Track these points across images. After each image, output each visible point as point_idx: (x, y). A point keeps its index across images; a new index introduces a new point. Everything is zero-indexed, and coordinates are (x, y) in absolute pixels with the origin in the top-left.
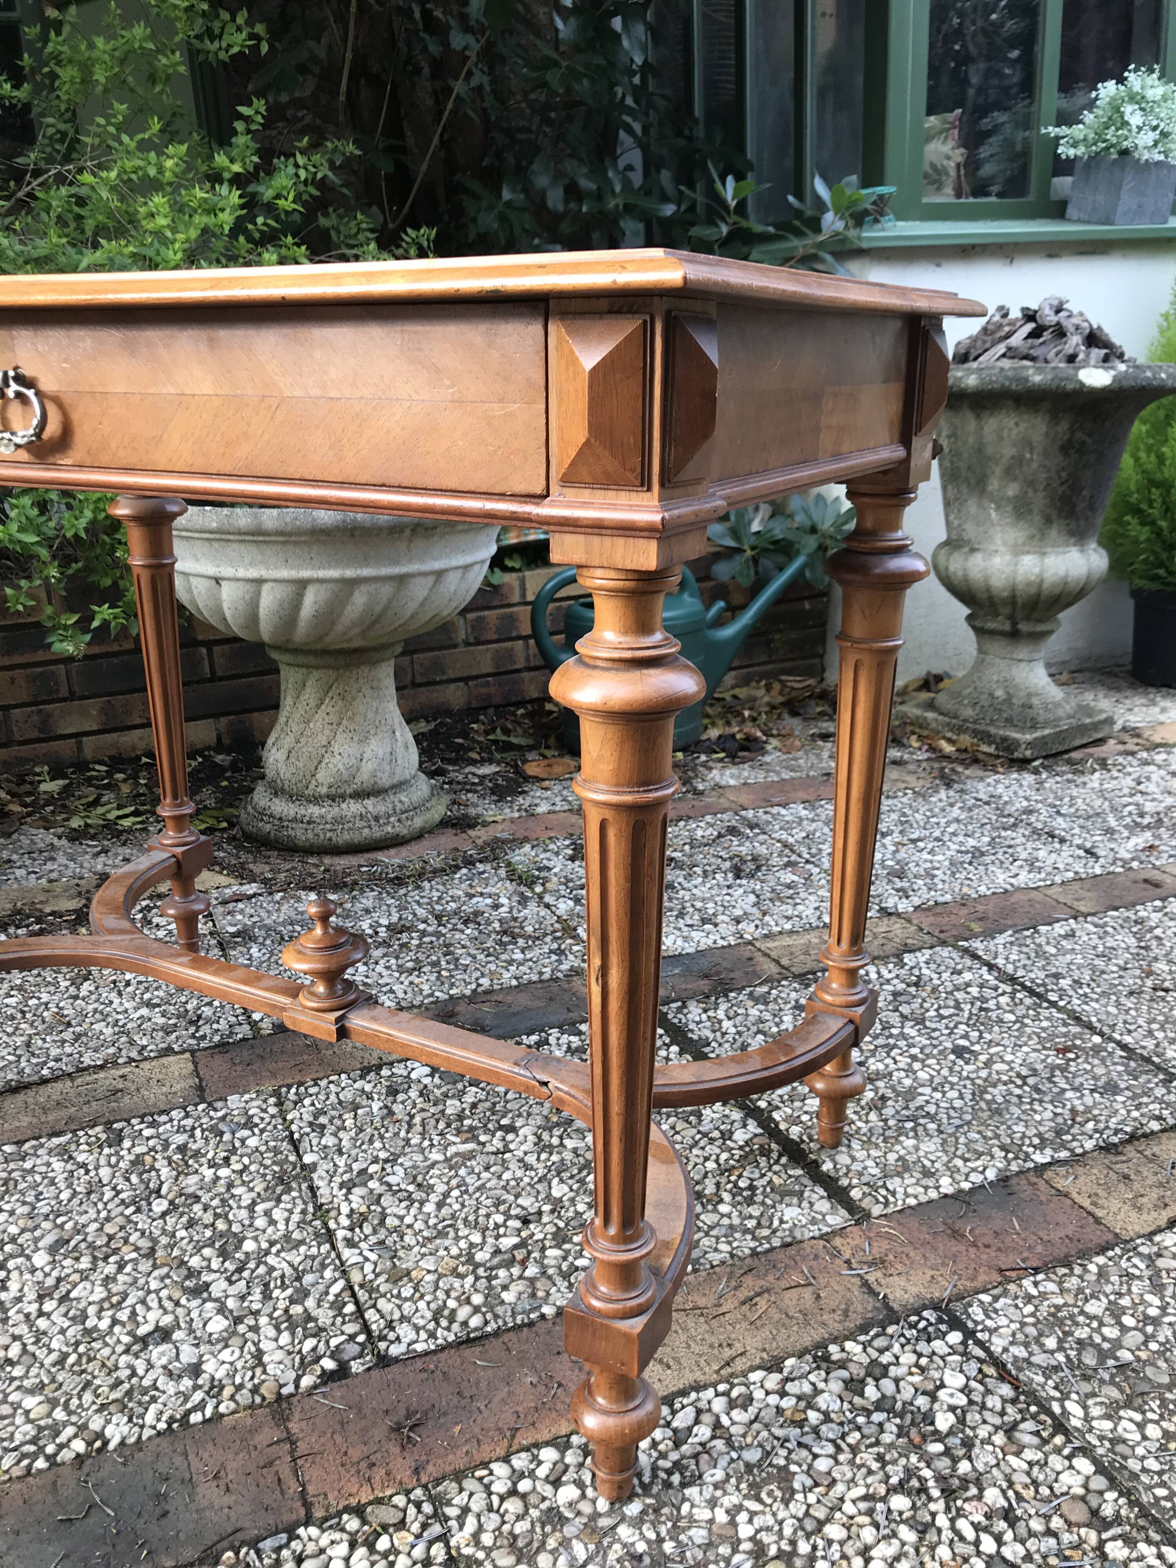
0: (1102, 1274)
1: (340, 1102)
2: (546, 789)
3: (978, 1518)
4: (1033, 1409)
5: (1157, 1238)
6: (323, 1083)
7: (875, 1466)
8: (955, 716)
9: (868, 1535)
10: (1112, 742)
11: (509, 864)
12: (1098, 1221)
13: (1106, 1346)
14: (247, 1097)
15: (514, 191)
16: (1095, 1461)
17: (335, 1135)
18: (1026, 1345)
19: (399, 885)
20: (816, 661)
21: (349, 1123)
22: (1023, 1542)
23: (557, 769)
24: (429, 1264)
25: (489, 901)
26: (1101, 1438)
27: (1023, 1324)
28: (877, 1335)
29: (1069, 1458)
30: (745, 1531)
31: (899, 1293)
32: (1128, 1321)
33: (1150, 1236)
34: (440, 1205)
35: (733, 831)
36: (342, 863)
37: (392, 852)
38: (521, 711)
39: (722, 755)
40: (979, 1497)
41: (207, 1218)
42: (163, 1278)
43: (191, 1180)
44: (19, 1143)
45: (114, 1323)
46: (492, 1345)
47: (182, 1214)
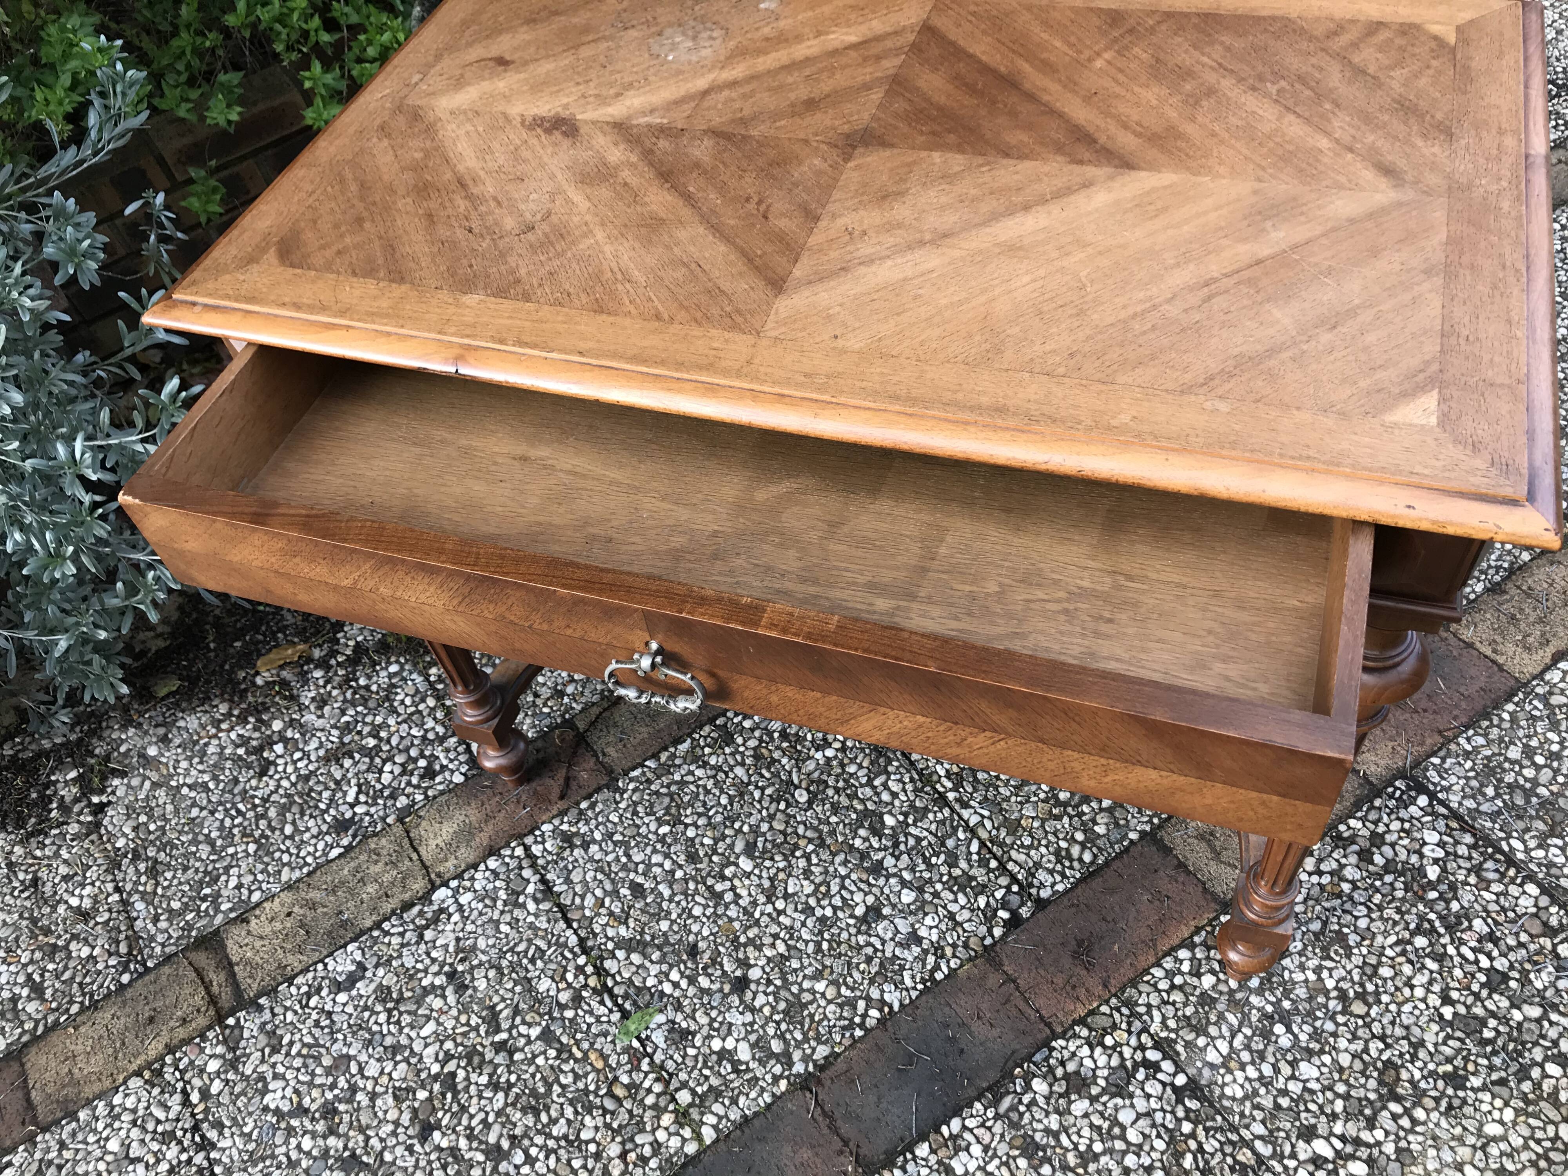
0: (1514, 720)
3: (1473, 944)
4: (1490, 850)
5: (1547, 677)
7: (1397, 917)
9: (1407, 969)
12: (1500, 668)
13: (1528, 785)
16: (1539, 885)
18: (1473, 797)
22: (1505, 956)
24: (1029, 811)
26: (1539, 865)
27: (1467, 778)
28: (1369, 810)
29: (1521, 885)
30: (1330, 984)
31: (1373, 768)
32: (1540, 760)
33: (1540, 676)
40: (1470, 928)
41: (844, 801)
42: (845, 863)
43: (811, 765)
44: (655, 756)
45: (835, 909)
46: (1109, 873)
47: (823, 800)
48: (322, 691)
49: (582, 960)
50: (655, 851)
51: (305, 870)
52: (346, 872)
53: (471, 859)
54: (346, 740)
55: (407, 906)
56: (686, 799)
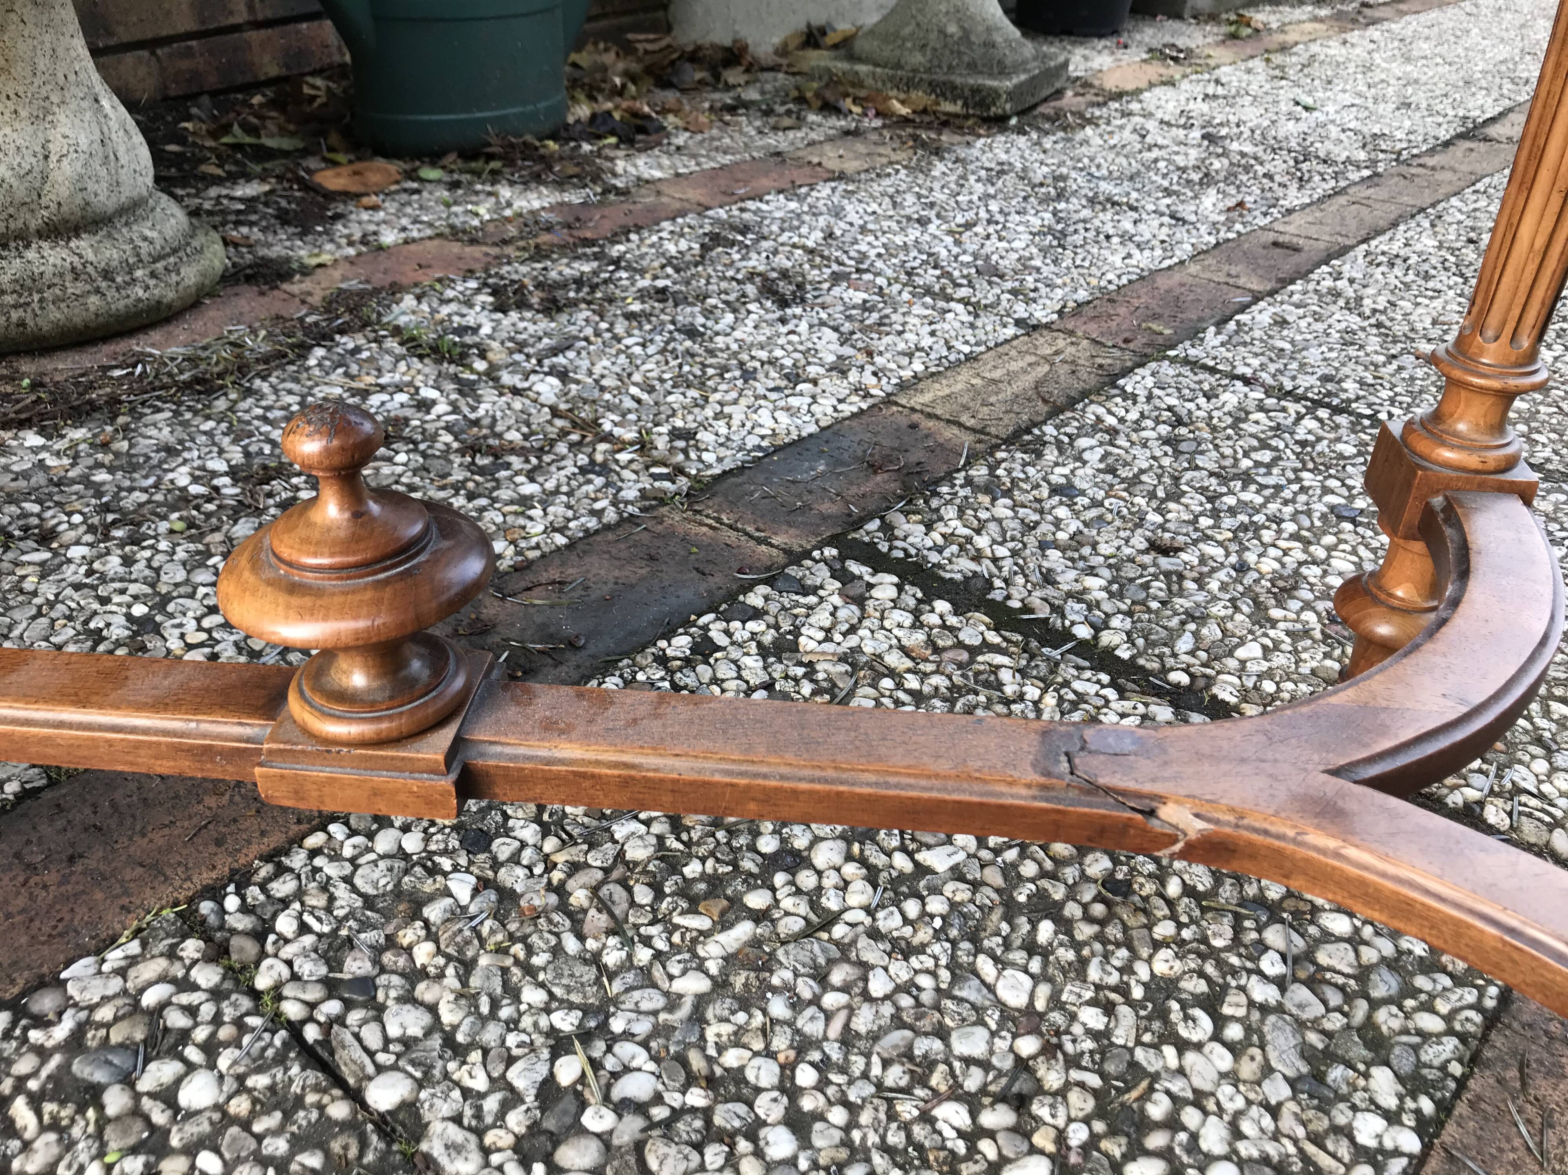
1: (369, 902)
2: (375, 208)
6: (297, 860)
8: (898, 66)
10: (1069, 93)
11: (397, 331)
14: (114, 957)
17: (408, 999)
19: (209, 392)
21: (423, 953)
23: (374, 178)
25: (402, 398)
35: (716, 239)
37: (156, 335)
38: (257, 100)
39: (613, 140)
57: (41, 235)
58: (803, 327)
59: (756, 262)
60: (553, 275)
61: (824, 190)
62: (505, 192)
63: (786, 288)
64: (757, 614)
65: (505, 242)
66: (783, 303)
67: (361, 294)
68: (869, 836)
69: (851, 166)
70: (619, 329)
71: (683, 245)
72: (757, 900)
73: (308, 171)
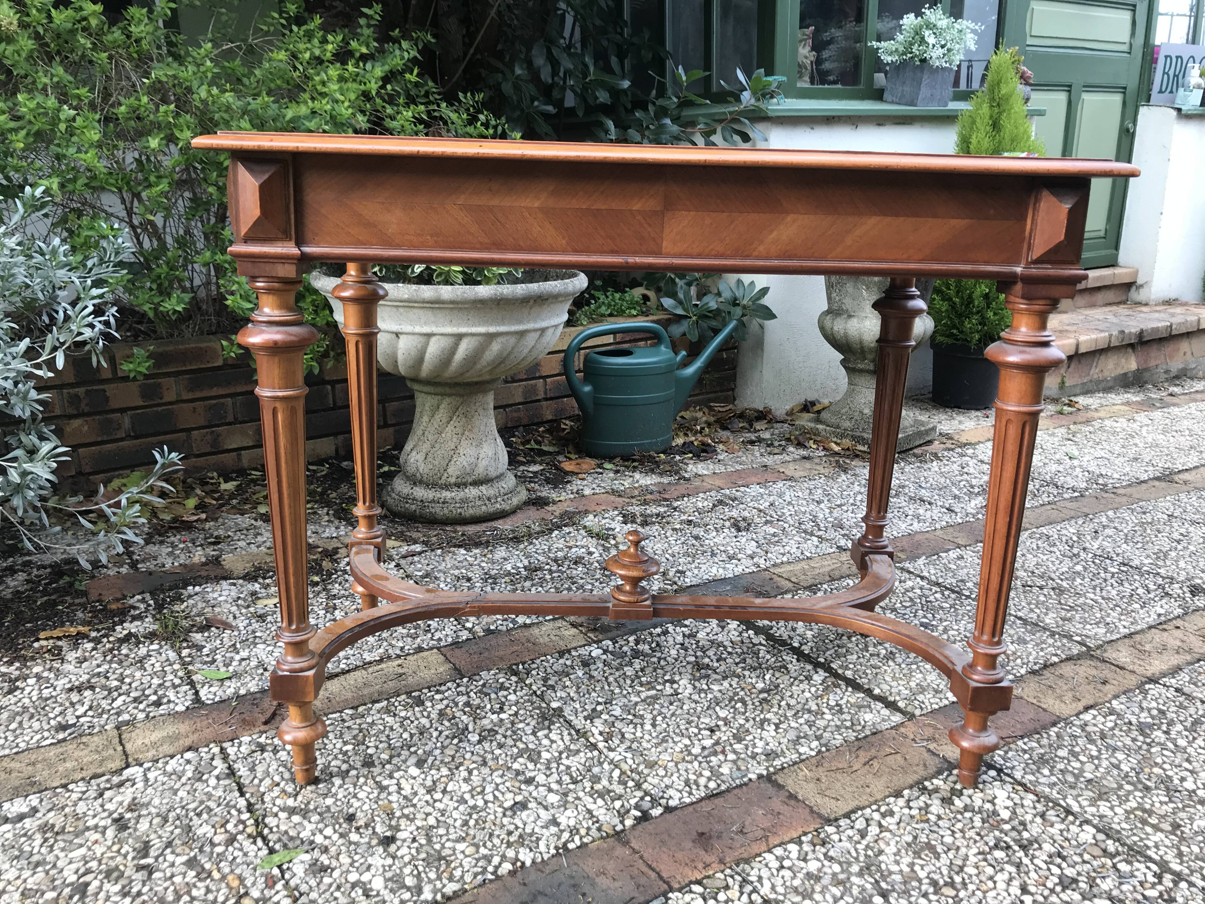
0: (1059, 736)
1: (556, 672)
2: (583, 479)
3: (1045, 858)
4: (1050, 804)
5: (1081, 716)
6: (538, 661)
7: (978, 838)
8: (838, 427)
9: (990, 871)
10: (936, 442)
11: (585, 527)
12: (1045, 710)
13: (1076, 771)
14: (492, 672)
15: (522, 68)
16: (1094, 826)
17: (563, 690)
18: (1033, 774)
19: (518, 542)
20: (730, 393)
21: (568, 683)
22: (1073, 867)
23: (585, 466)
24: (665, 757)
25: (583, 550)
26: (1093, 815)
27: (1027, 764)
28: (948, 776)
29: (1080, 825)
30: (922, 874)
31: (950, 754)
32: (1082, 758)
33: (1077, 715)
34: (654, 725)
35: (721, 502)
36: (471, 529)
37: (501, 521)
38: (542, 429)
39: (690, 455)
40: (1040, 848)
41: (509, 742)
42: (502, 776)
43: (485, 722)
44: (355, 708)
45: (486, 802)
46: (729, 796)
47: (491, 741)
48: (87, 654)
49: (245, 816)
50: (336, 758)
51: (14, 751)
52: (52, 754)
53: (171, 752)
54: (93, 681)
55: (95, 776)
56: (374, 732)
57: (471, 484)
58: (744, 539)
59: (735, 513)
60: (648, 512)
61: (780, 484)
62: (637, 476)
63: (743, 524)
64: (686, 626)
65: (632, 497)
66: (739, 530)
67: (574, 513)
68: (699, 680)
69: (797, 474)
70: (668, 534)
71: (706, 504)
72: (659, 687)
73: (560, 462)
